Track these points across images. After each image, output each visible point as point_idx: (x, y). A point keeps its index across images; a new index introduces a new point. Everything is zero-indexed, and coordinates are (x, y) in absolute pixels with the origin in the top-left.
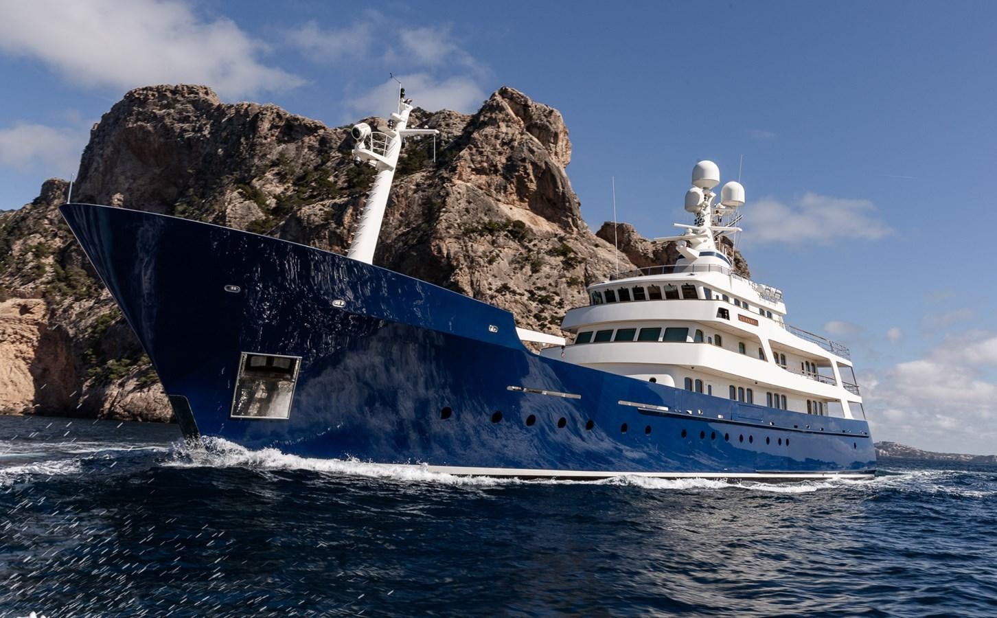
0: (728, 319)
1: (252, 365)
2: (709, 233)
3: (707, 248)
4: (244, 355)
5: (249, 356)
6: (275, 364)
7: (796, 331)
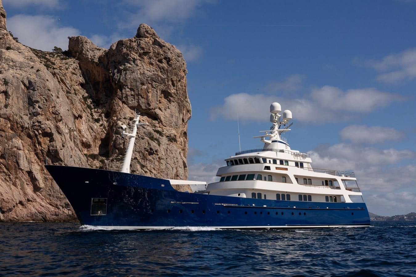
0: (270, 170)
1: (95, 201)
2: (277, 132)
3: (275, 139)
4: (92, 199)
5: (93, 199)
6: (101, 201)
7: (316, 170)
